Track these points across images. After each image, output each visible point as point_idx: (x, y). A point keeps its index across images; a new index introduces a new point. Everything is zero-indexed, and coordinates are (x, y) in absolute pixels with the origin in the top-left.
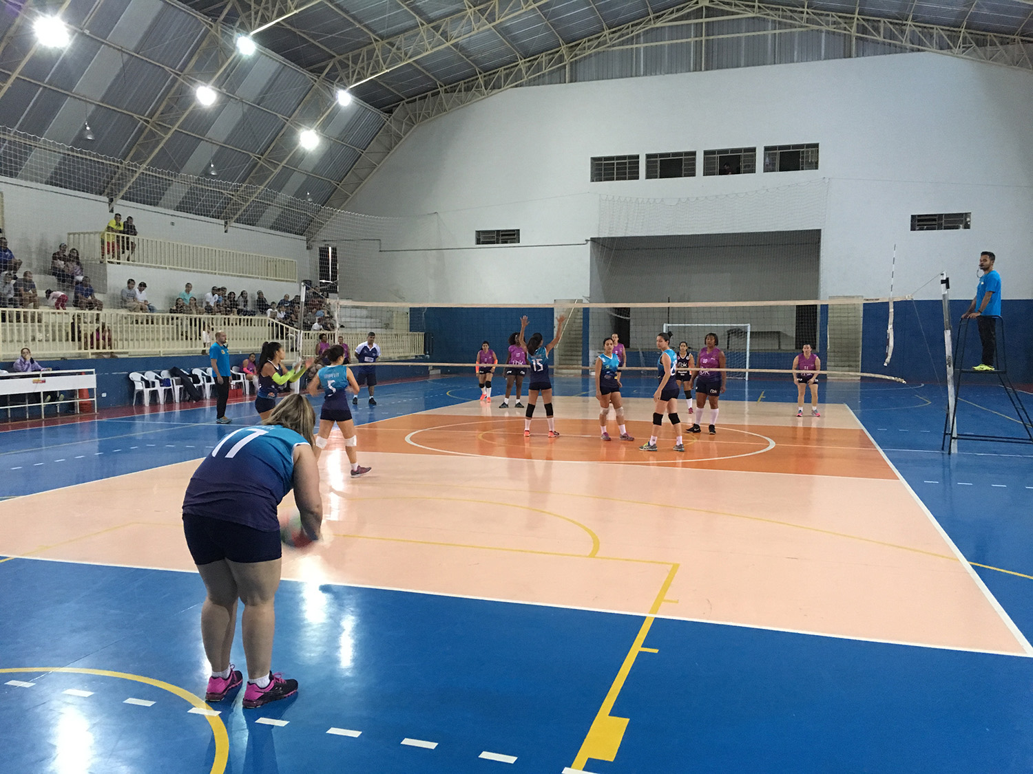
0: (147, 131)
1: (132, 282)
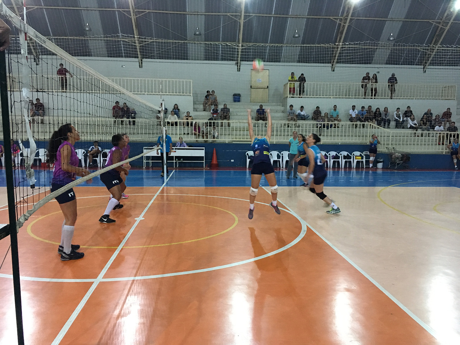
0: (337, 23)
1: (291, 106)
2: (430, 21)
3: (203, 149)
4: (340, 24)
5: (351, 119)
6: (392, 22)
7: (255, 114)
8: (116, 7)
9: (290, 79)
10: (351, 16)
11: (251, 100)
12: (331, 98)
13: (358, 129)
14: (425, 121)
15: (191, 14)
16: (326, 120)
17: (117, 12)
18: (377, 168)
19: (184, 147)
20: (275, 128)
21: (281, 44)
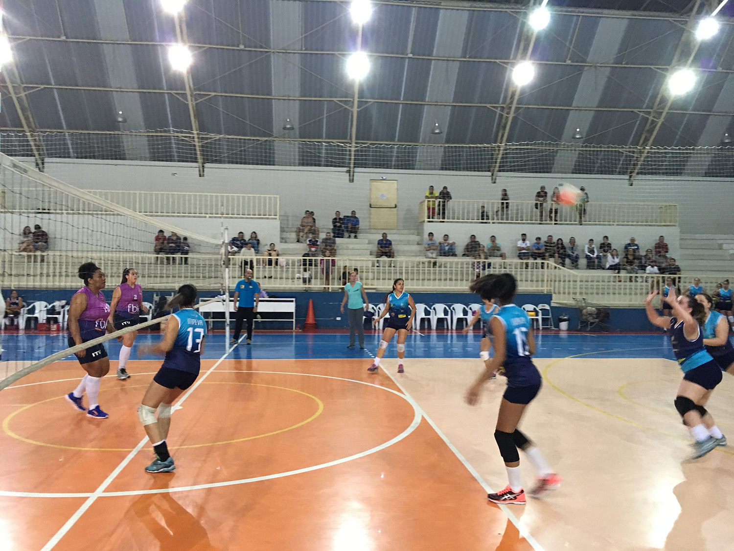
0: (498, 114)
1: (431, 234)
2: (635, 110)
3: (292, 301)
4: (501, 116)
5: (521, 256)
6: (577, 112)
7: (375, 247)
8: (165, 88)
9: (427, 194)
10: (518, 104)
11: (370, 226)
12: (489, 223)
13: (529, 269)
14: (631, 258)
15: (279, 99)
16: (482, 256)
17: (166, 96)
18: (560, 330)
19: (264, 297)
20: (404, 268)
21: (416, 142)
